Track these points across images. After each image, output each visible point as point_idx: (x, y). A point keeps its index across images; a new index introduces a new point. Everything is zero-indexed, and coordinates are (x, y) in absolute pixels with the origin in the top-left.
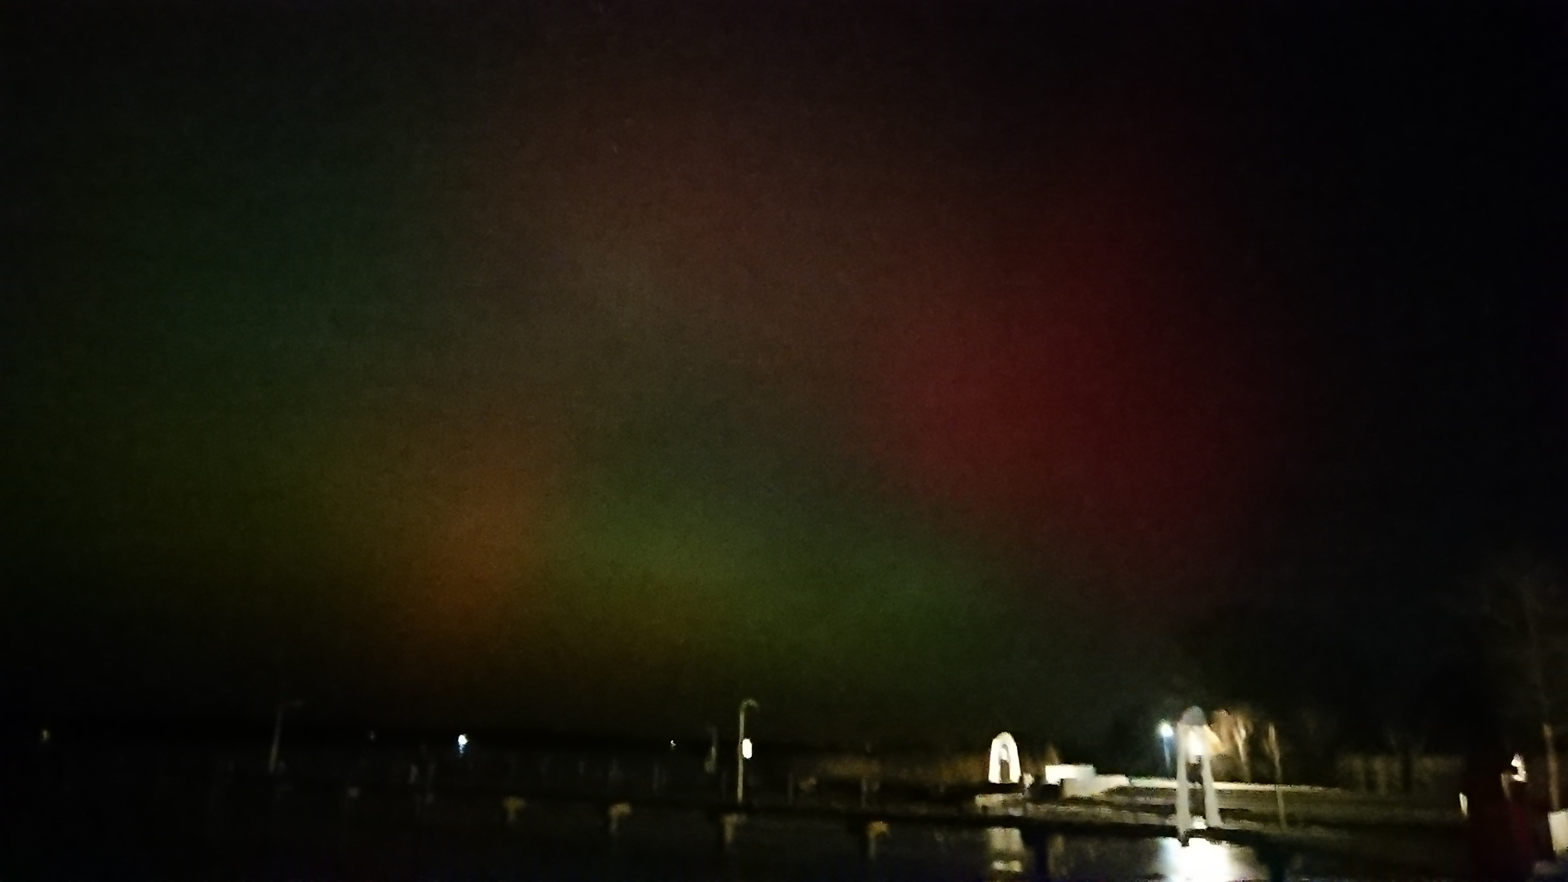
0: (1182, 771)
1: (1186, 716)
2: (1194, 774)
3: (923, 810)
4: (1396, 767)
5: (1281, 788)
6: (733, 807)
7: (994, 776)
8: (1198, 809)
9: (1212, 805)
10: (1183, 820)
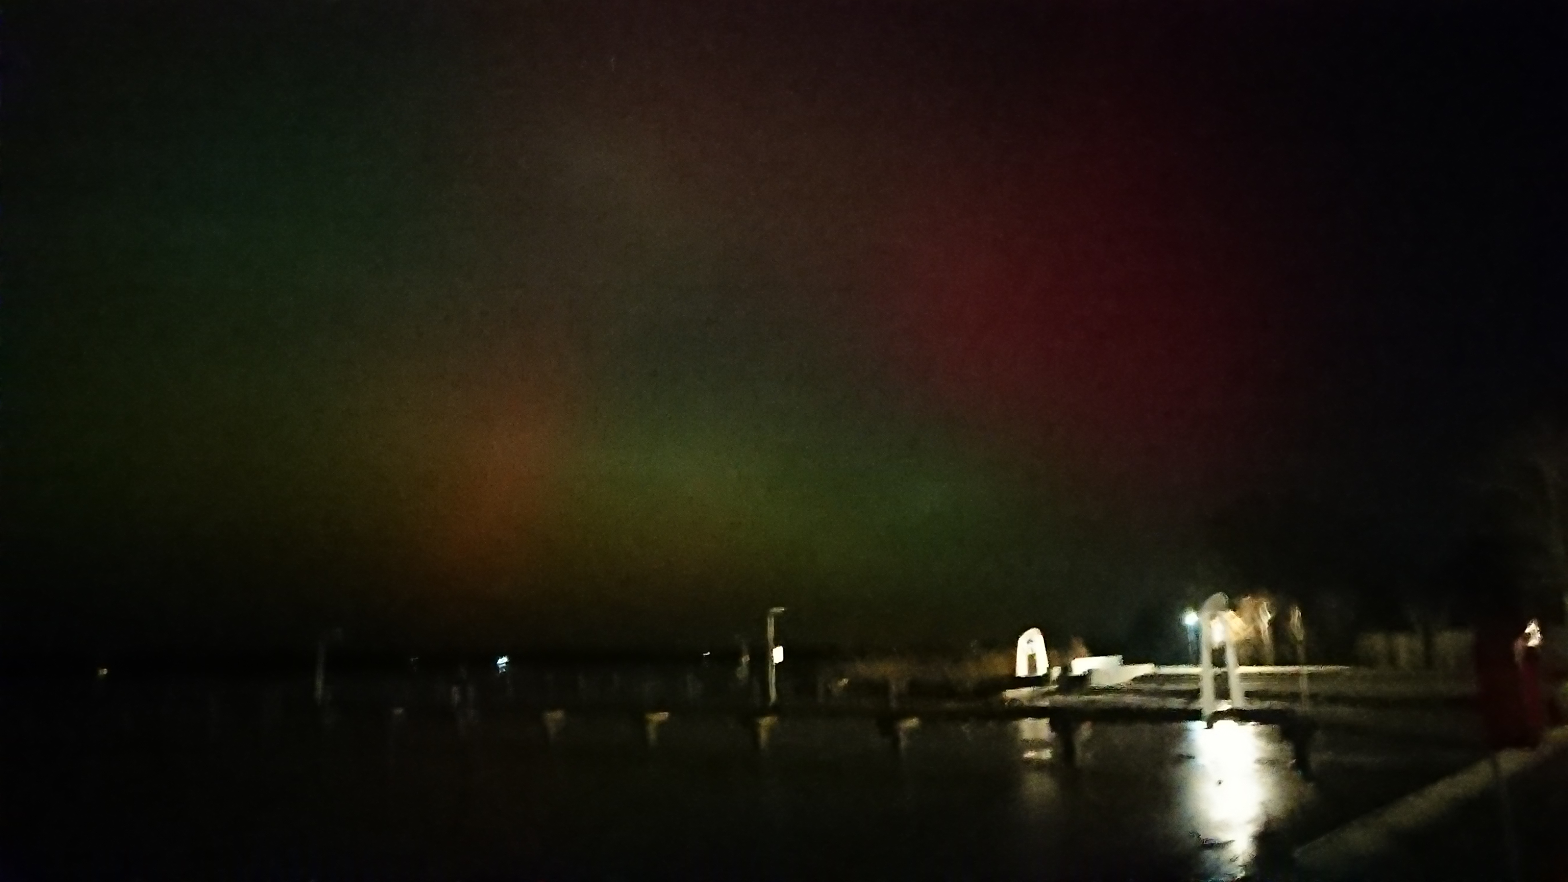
0: (1206, 657)
1: (1209, 603)
2: (1218, 657)
3: (951, 705)
4: (1418, 644)
5: (1306, 669)
6: (765, 711)
7: (1022, 670)
8: (1223, 693)
9: (1237, 688)
10: (1208, 703)
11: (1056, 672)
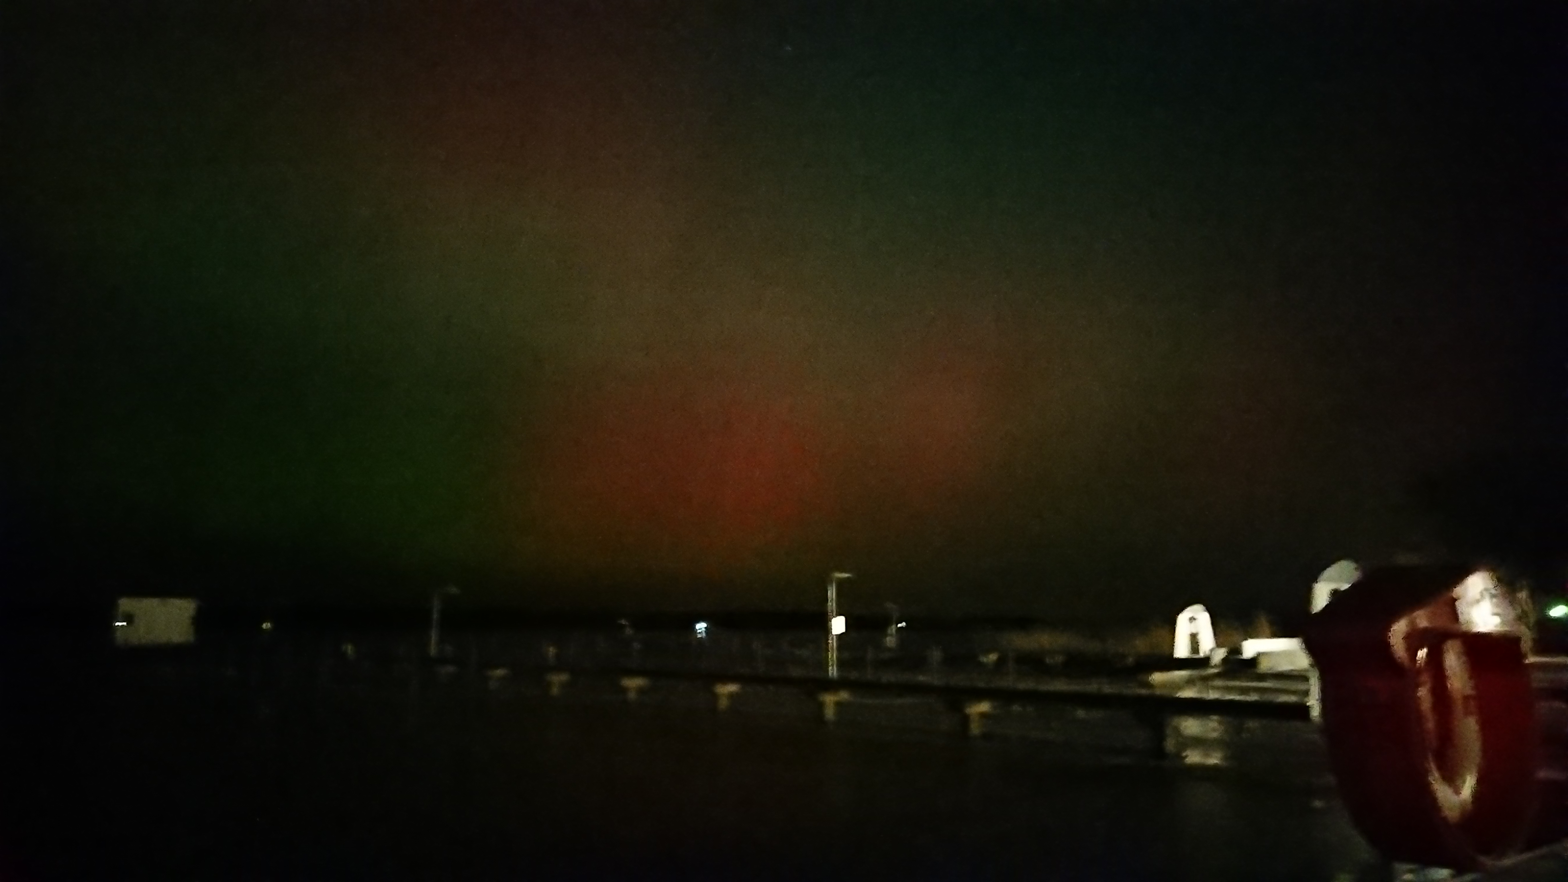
6: (827, 685)
7: (1182, 650)
11: (1220, 655)
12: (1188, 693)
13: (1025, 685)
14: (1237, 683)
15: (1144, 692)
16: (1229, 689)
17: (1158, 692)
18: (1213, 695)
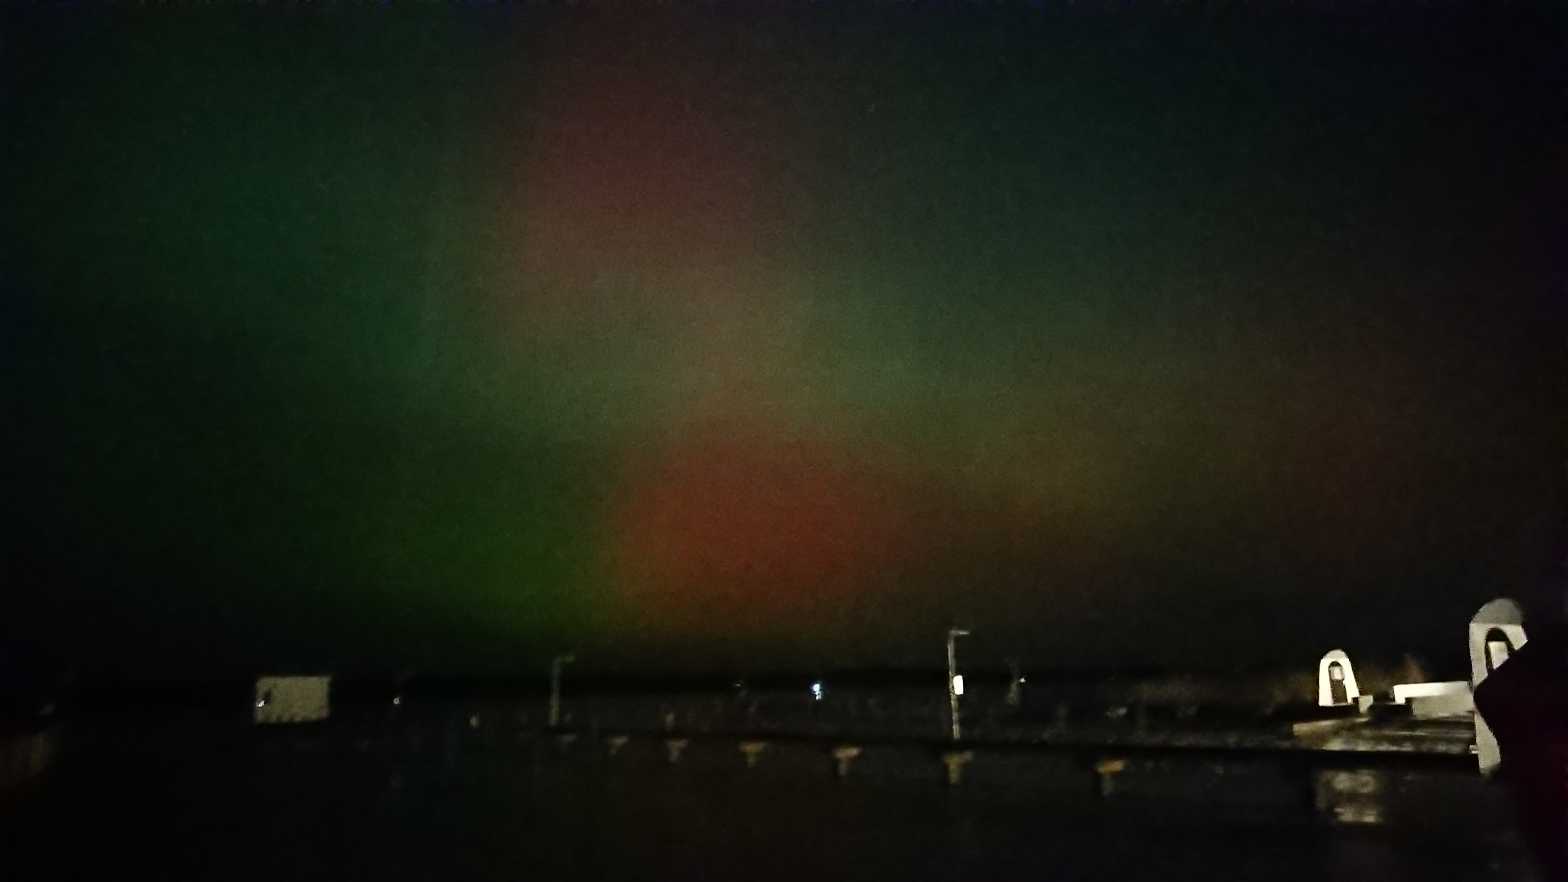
6: (952, 746)
7: (1325, 699)
11: (1367, 702)
12: (1336, 745)
13: (1158, 739)
14: (1388, 732)
15: (1286, 744)
16: (1379, 740)
17: (1303, 745)
18: (1362, 747)
